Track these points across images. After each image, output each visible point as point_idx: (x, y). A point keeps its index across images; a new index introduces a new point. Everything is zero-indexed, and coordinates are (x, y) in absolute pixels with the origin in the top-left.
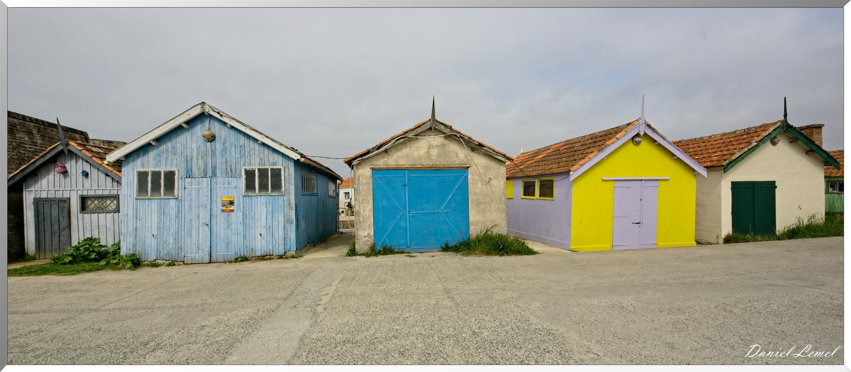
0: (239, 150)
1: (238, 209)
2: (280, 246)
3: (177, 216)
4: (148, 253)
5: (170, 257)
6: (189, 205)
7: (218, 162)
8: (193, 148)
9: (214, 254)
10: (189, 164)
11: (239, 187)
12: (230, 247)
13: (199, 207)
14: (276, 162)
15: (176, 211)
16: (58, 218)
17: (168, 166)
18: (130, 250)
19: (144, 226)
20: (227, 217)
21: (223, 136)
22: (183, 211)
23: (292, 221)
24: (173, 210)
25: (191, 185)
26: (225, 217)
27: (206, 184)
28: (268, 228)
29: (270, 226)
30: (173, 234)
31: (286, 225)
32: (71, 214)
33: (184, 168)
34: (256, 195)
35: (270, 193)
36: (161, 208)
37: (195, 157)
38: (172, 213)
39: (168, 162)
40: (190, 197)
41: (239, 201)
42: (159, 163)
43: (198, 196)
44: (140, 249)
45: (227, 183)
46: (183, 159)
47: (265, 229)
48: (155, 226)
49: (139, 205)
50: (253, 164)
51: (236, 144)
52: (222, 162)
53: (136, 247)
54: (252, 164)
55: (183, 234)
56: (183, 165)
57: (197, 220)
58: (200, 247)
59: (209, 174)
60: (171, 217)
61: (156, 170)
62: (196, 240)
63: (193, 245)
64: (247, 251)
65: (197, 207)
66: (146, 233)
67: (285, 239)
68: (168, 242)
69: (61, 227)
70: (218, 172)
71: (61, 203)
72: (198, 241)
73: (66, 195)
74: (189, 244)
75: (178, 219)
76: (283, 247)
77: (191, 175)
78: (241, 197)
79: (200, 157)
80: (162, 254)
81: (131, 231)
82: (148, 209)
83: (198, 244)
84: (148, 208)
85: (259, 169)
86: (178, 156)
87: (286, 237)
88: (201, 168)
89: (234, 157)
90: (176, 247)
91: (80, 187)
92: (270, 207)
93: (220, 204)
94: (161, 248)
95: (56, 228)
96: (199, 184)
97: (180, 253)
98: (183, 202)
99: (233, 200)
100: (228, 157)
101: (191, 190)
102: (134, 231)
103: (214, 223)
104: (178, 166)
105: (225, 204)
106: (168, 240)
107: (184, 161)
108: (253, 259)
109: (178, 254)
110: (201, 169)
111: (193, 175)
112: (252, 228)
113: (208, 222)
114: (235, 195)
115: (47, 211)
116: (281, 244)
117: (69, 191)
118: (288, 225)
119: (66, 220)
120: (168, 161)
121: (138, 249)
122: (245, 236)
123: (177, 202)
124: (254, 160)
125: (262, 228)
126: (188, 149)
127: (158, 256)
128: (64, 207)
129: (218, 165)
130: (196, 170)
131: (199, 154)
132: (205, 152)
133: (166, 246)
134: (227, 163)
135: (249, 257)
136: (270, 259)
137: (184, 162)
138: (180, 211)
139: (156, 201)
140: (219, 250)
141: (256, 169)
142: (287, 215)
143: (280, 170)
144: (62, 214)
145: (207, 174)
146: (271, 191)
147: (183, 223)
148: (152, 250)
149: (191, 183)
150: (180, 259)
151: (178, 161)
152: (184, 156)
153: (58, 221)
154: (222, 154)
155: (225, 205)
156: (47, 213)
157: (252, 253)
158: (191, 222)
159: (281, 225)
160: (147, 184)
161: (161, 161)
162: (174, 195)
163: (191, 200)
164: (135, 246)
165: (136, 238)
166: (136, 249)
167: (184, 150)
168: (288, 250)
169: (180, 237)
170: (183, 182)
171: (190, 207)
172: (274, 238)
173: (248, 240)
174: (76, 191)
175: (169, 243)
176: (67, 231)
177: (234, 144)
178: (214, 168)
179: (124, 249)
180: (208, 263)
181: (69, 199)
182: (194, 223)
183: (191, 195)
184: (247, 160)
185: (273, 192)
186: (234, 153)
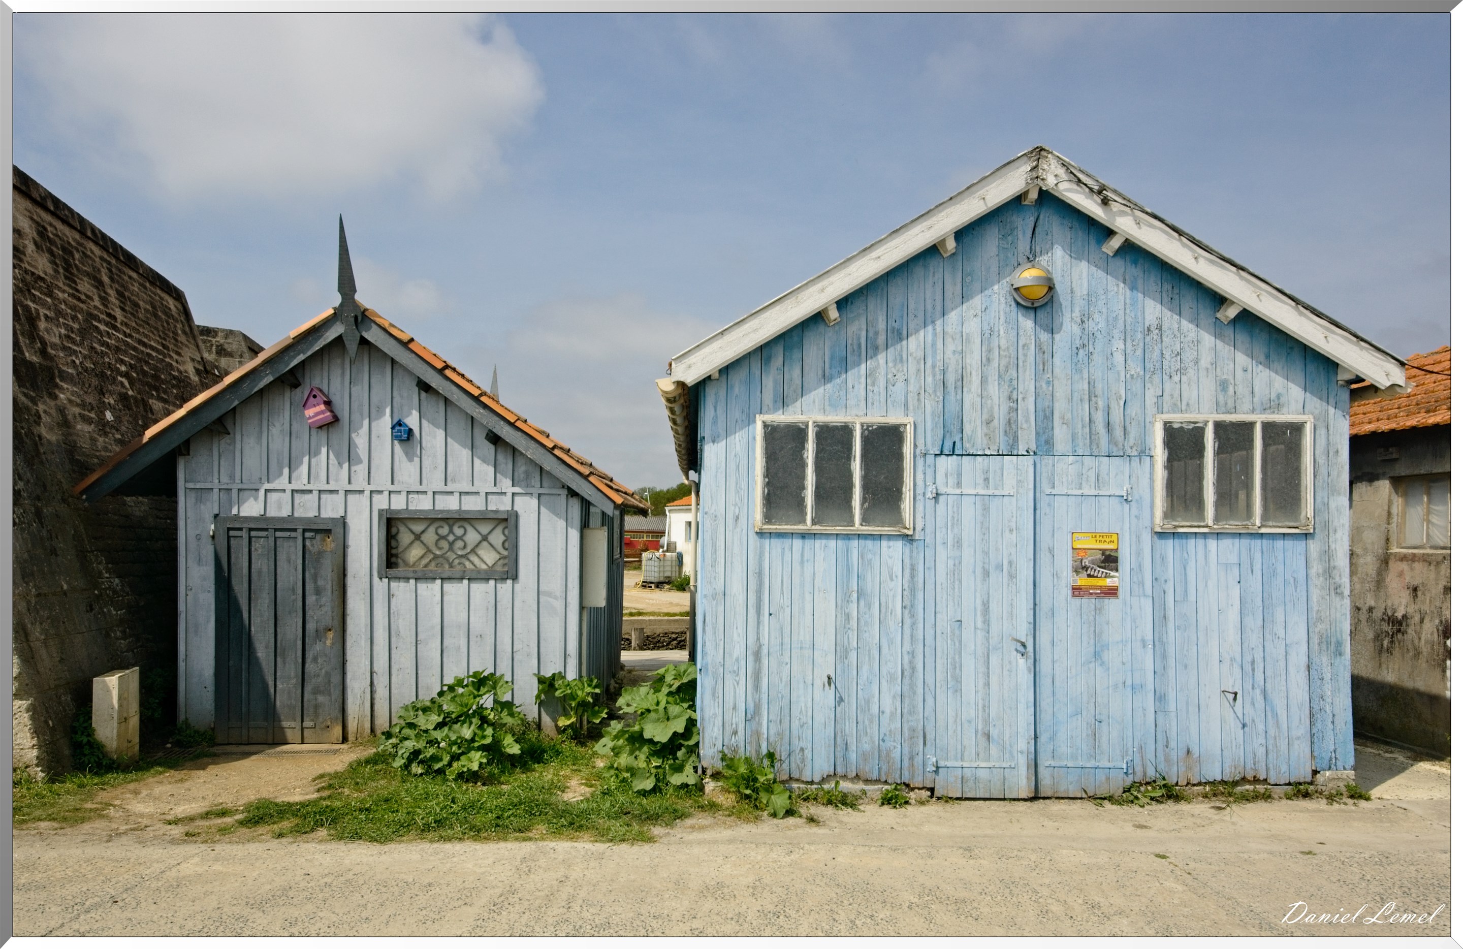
0: (1141, 345)
1: (1135, 587)
2: (1296, 747)
3: (909, 607)
4: (802, 750)
5: (885, 769)
6: (951, 563)
7: (1061, 391)
8: (967, 334)
9: (1047, 764)
10: (952, 397)
11: (1136, 497)
12: (1104, 739)
13: (986, 574)
14: (1279, 396)
15: (906, 587)
16: (300, 591)
17: (876, 404)
18: (735, 733)
19: (787, 640)
20: (1092, 618)
21: (1082, 289)
22: (930, 586)
23: (1339, 644)
24: (892, 579)
25: (959, 484)
26: (1085, 617)
27: (1014, 483)
28: (1248, 668)
29: (1253, 660)
30: (892, 678)
31: (1316, 660)
32: (350, 581)
33: (933, 413)
34: (1206, 530)
35: (1258, 523)
36: (848, 570)
37: (974, 373)
38: (891, 594)
39: (876, 389)
40: (956, 530)
41: (1139, 553)
42: (843, 393)
43: (985, 530)
44: (772, 732)
45: (1093, 479)
46: (929, 379)
47: (1237, 671)
48: (826, 642)
49: (767, 555)
50: (1191, 402)
51: (1129, 320)
52: (1075, 395)
53: (760, 724)
54: (1188, 405)
55: (930, 680)
56: (930, 405)
57: (980, 624)
58: (994, 733)
59: (1027, 439)
60: (887, 607)
61: (835, 418)
62: (976, 704)
63: (966, 725)
64: (1167, 760)
65: (979, 571)
66: (794, 668)
67: (1312, 715)
68: (875, 710)
69: (311, 626)
70: (1060, 434)
71: (312, 538)
72: (984, 706)
73: (332, 509)
74: (951, 721)
75: (912, 616)
76: (1308, 751)
77: (958, 445)
78: (1148, 538)
79: (993, 373)
80: (853, 756)
81: (737, 660)
82: (802, 574)
83: (987, 722)
84: (802, 567)
85: (1218, 426)
86: (912, 366)
87: (1316, 708)
88: (996, 416)
89: (1118, 373)
90: (906, 730)
91: (382, 480)
92: (1255, 583)
93: (1065, 562)
94: (850, 728)
95: (291, 629)
96: (987, 480)
97: (921, 754)
98: (929, 553)
99: (1116, 550)
100: (1097, 374)
101: (959, 506)
102: (751, 659)
103: (1044, 639)
104: (911, 407)
105: (1086, 562)
106: (876, 700)
107: (935, 385)
108: (1189, 790)
109: (911, 758)
110: (996, 421)
111: (966, 445)
112: (1186, 667)
113: (1023, 632)
114: (1122, 529)
115: (261, 564)
116: (1298, 738)
117: (342, 493)
118: (1325, 659)
119: (328, 599)
120: (873, 384)
121: (764, 730)
122: (1160, 698)
123: (907, 551)
124: (1194, 386)
125: (1226, 666)
126: (949, 340)
127: (838, 763)
128: (320, 553)
129: (1060, 407)
130: (979, 423)
131: (988, 360)
132: (1014, 354)
133: (867, 722)
134: (1093, 399)
135: (1177, 784)
136: (1256, 797)
137: (935, 391)
138: (921, 585)
139: (832, 543)
140: (1063, 749)
141: (1206, 423)
142: (1320, 619)
143: (1297, 429)
144: (315, 578)
145: (1016, 439)
146: (1265, 517)
147: (930, 633)
148: (816, 739)
149: (960, 475)
150: (920, 778)
151: (911, 388)
152: (934, 367)
153: (300, 604)
154: (1075, 360)
155: (1085, 568)
156: (260, 572)
157: (1189, 768)
158: (957, 632)
159: (1299, 658)
160: (803, 477)
161: (850, 385)
162: (898, 520)
163: (958, 543)
164: (753, 717)
165: (757, 687)
166: (758, 734)
167: (934, 345)
168: (1326, 761)
169: (920, 691)
170: (929, 472)
171: (955, 573)
172: (1272, 711)
173: (1173, 715)
174: (367, 493)
175: (881, 712)
176: (328, 642)
177: (1121, 322)
178: (1045, 417)
179: (716, 729)
180: (1025, 800)
181: (343, 522)
182: (967, 634)
183: (957, 521)
184: (1168, 386)
185: (1270, 523)
186: (1119, 358)
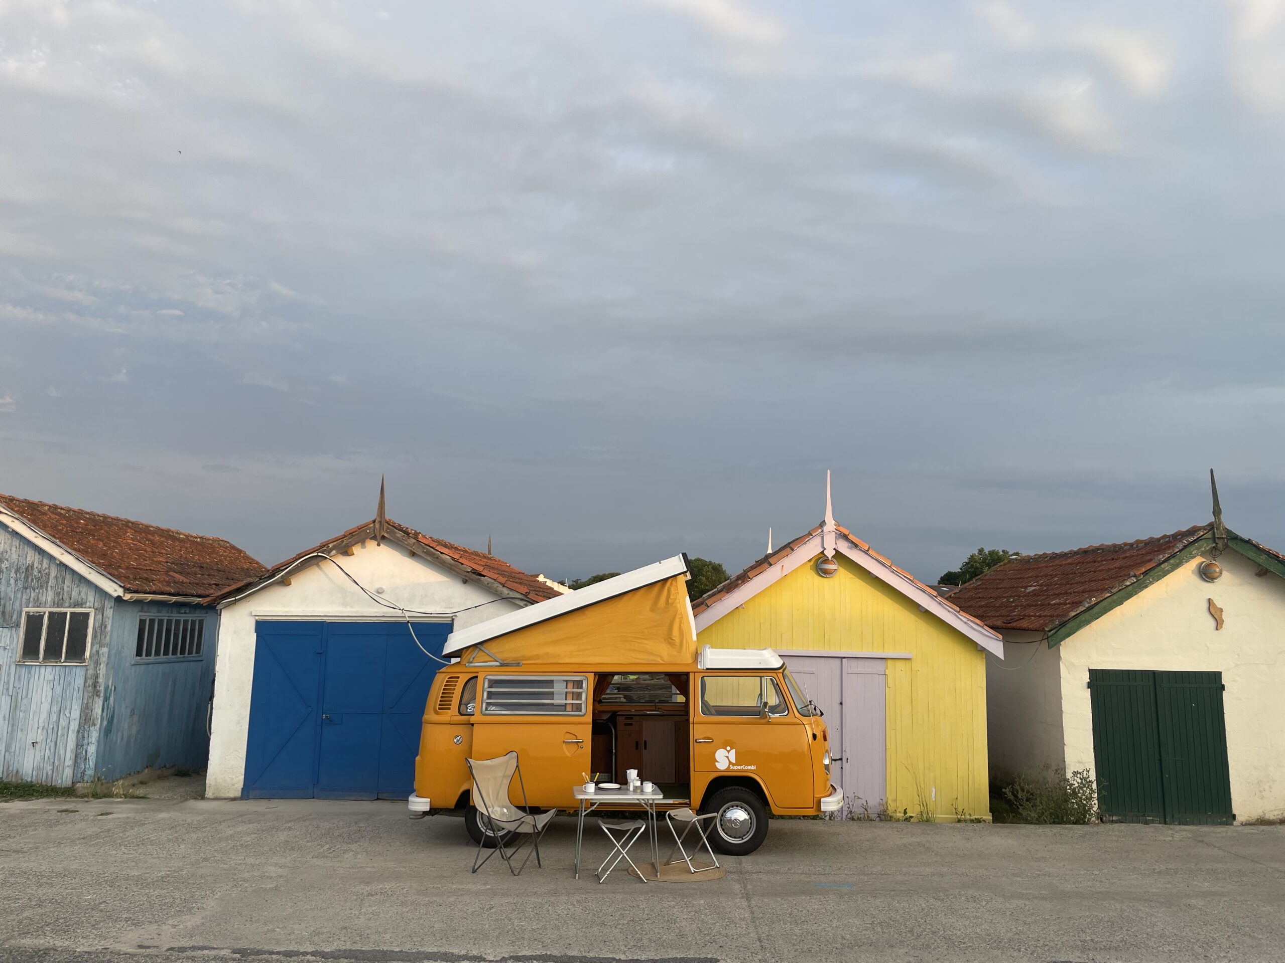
0: (23, 575)
2: (67, 770)
11: (12, 647)
14: (81, 600)
28: (50, 731)
29: (53, 728)
31: (82, 727)
34: (38, 664)
35: (63, 661)
41: (9, 675)
47: (44, 733)
50: (42, 603)
54: (40, 604)
64: (8, 774)
67: (76, 755)
76: (72, 773)
78: (13, 667)
85: (51, 614)
87: (77, 752)
89: (11, 587)
92: (58, 690)
112: (21, 731)
114: (3, 663)
116: (68, 767)
118: (86, 728)
122: (8, 745)
124: (45, 595)
125: (40, 731)
141: (45, 613)
142: (87, 708)
143: (86, 616)
146: (66, 658)
159: (74, 726)
168: (79, 779)
172: (58, 753)
173: (13, 753)
177: (15, 564)
184: (33, 595)
185: (68, 661)
186: (12, 581)
